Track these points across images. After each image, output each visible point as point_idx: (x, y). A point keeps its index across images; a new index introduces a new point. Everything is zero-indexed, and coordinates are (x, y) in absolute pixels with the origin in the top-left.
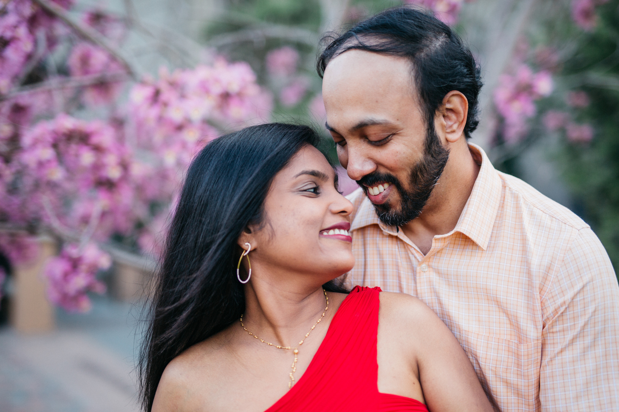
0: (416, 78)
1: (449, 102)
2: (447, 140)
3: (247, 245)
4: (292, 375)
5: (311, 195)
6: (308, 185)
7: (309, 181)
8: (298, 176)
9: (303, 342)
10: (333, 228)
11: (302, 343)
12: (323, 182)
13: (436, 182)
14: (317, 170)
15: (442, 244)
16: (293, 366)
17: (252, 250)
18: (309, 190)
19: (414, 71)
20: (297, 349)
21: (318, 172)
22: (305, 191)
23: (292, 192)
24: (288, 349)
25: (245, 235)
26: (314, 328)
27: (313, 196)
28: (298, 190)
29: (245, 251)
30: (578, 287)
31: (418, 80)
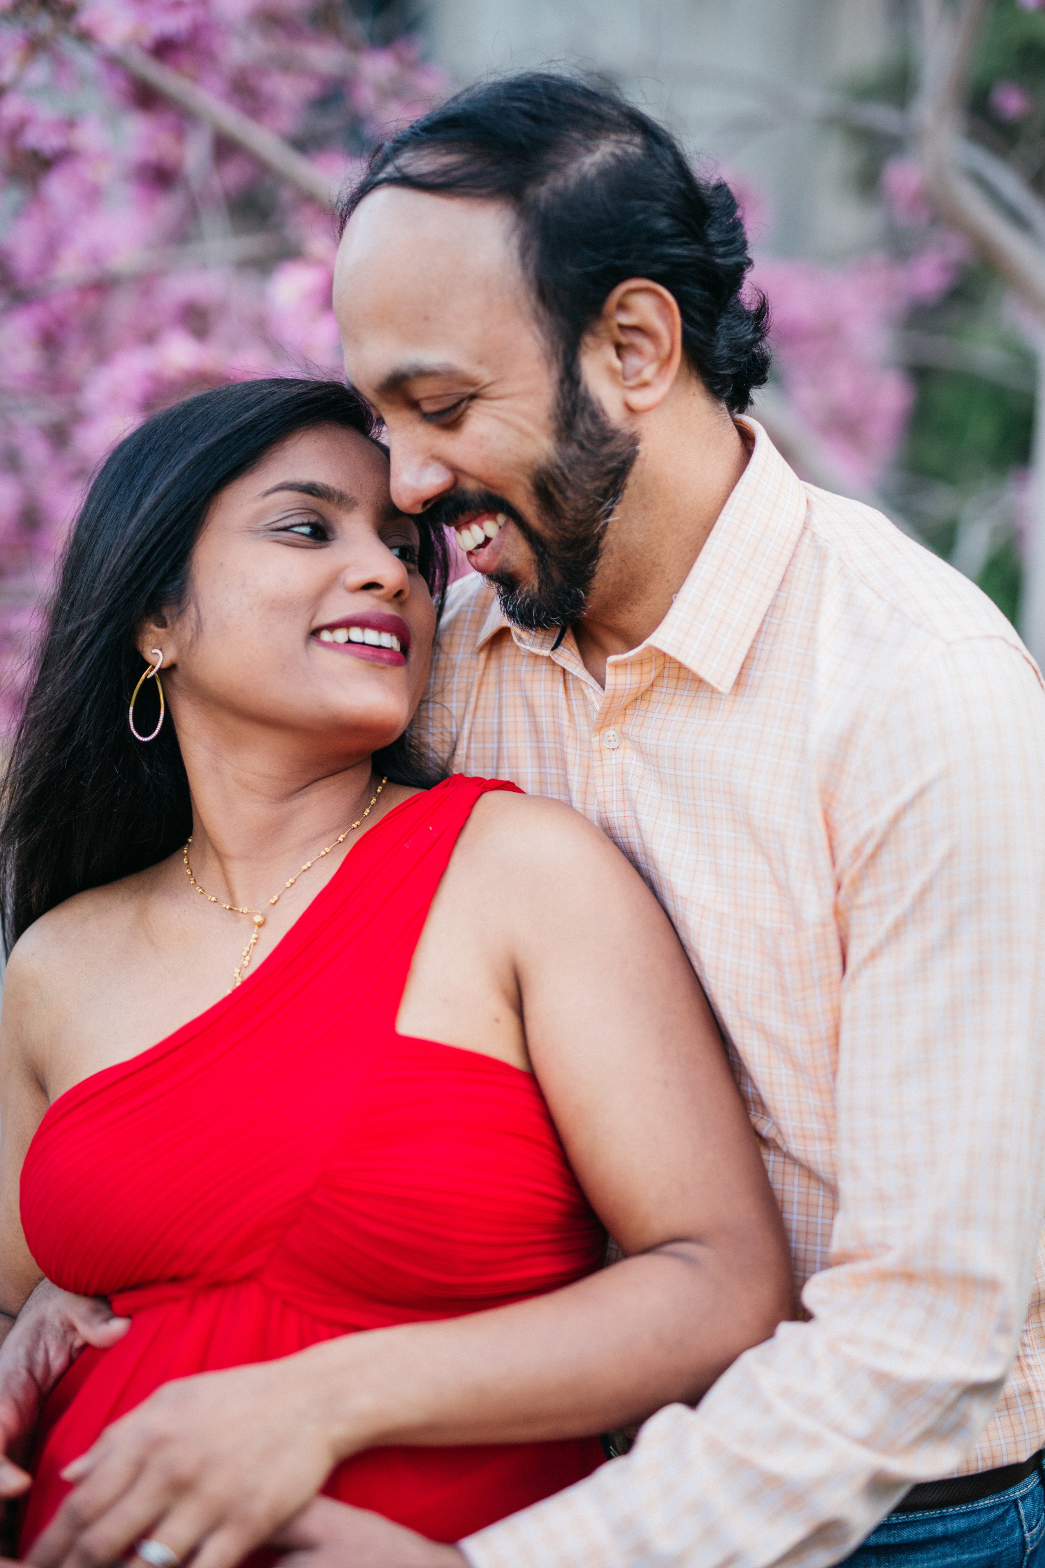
0: (524, 252)
1: (622, 306)
2: (631, 410)
3: (156, 653)
4: (239, 973)
5: (296, 540)
6: (294, 517)
7: (297, 507)
8: (268, 493)
9: (278, 900)
10: (347, 624)
11: (276, 902)
12: (341, 513)
13: (609, 513)
14: (322, 484)
15: (636, 678)
16: (244, 953)
17: (164, 666)
18: (296, 529)
19: (518, 232)
20: (261, 915)
21: (327, 488)
22: (286, 529)
23: (255, 531)
24: (243, 913)
25: (152, 632)
26: (308, 868)
27: (303, 543)
28: (265, 528)
29: (150, 667)
30: (908, 792)
31: (527, 259)
